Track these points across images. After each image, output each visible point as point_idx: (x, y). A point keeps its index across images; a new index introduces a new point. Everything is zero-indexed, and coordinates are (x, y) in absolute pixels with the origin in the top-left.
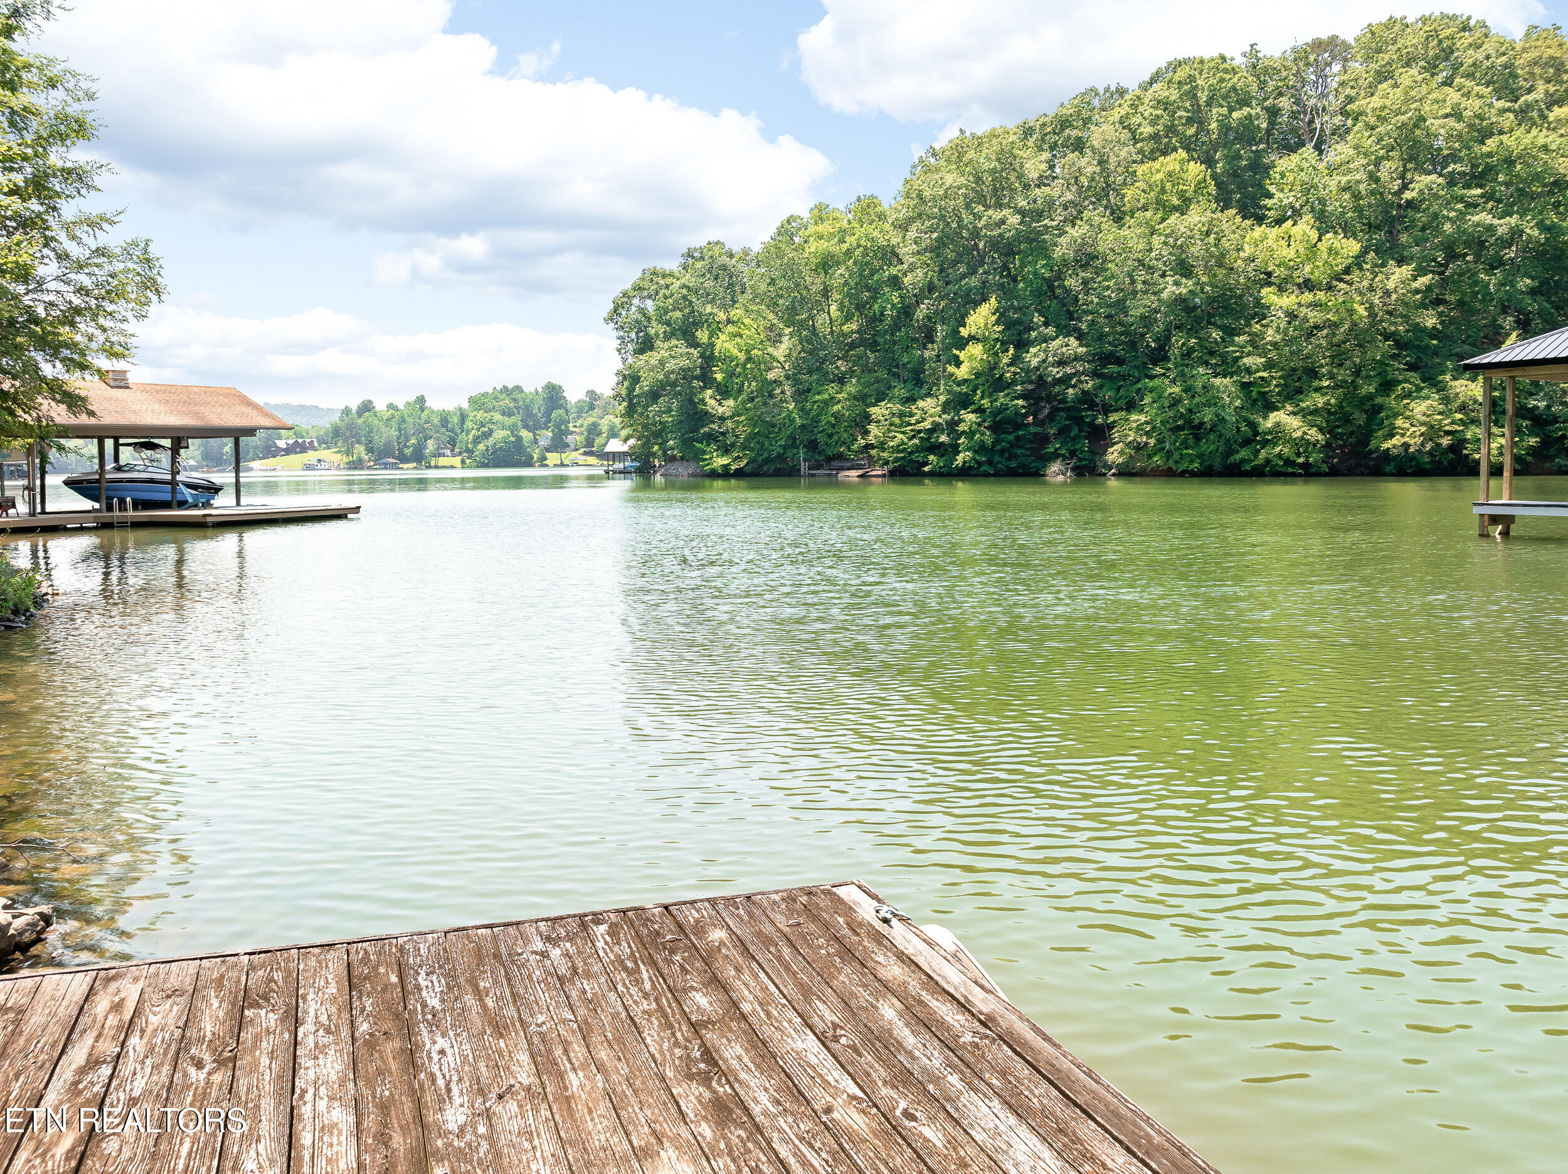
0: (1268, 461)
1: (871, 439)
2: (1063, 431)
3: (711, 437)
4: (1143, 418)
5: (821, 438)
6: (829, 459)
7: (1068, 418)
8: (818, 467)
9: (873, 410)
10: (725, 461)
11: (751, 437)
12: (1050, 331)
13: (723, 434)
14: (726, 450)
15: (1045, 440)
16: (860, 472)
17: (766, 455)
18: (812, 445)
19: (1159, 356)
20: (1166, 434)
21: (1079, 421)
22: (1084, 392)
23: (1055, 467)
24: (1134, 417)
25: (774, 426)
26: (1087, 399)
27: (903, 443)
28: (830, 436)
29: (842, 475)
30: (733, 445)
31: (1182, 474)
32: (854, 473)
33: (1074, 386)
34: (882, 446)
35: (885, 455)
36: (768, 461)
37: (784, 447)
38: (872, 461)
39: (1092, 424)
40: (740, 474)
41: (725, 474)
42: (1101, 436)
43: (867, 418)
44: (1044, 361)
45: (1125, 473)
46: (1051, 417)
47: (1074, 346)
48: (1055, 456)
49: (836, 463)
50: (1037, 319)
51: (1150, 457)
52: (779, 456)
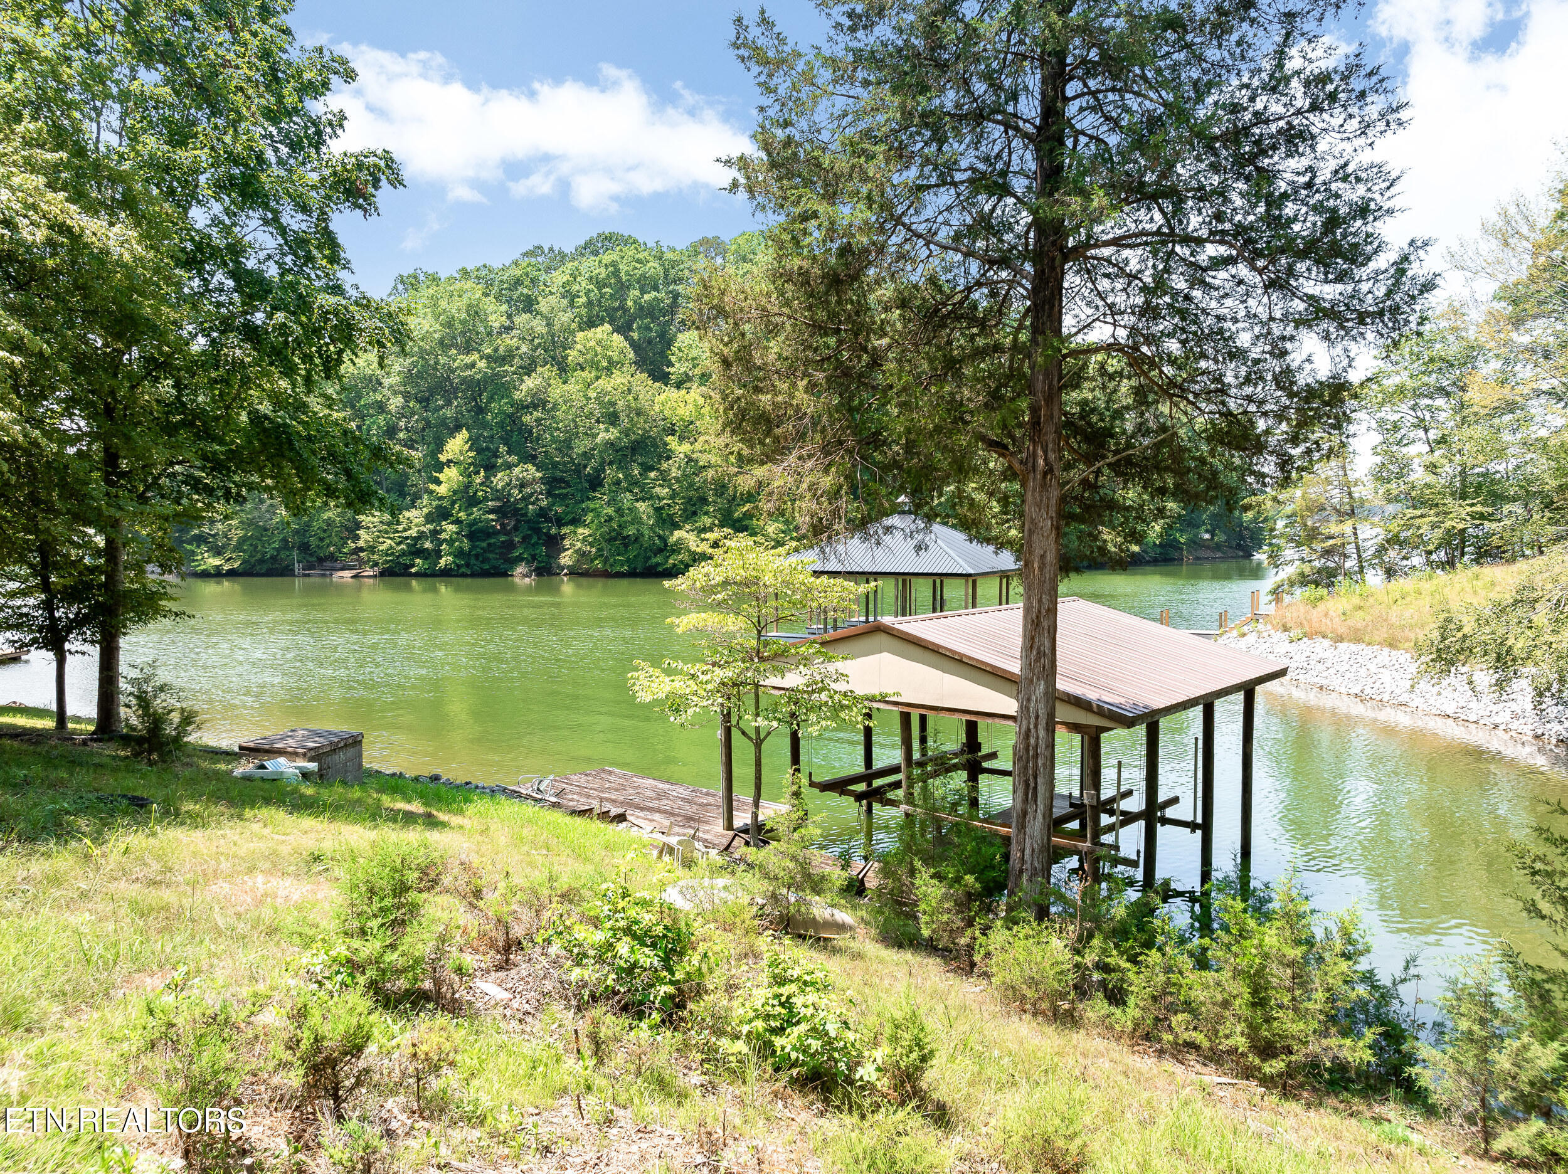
0: (674, 565)
1: (361, 543)
2: (525, 539)
3: (200, 539)
4: (587, 532)
5: (313, 542)
6: (321, 560)
7: (530, 529)
8: (311, 567)
9: (361, 517)
10: (216, 561)
11: (242, 541)
12: (513, 459)
13: (213, 536)
14: (218, 552)
15: (510, 546)
16: (354, 572)
17: (259, 556)
18: (304, 548)
19: (595, 483)
20: (604, 544)
21: (537, 530)
22: (541, 508)
23: (521, 569)
24: (580, 530)
25: (266, 530)
26: (543, 513)
27: (391, 547)
28: (322, 540)
29: (337, 575)
30: (224, 546)
31: (619, 575)
32: (348, 574)
33: (533, 503)
34: (372, 549)
35: (375, 557)
36: (261, 561)
37: (278, 550)
38: (362, 563)
39: (548, 534)
40: (232, 574)
41: (217, 574)
42: (555, 544)
43: (358, 525)
44: (508, 484)
45: (575, 573)
46: (516, 528)
47: (531, 472)
48: (519, 560)
49: (328, 564)
50: (503, 449)
51: (592, 561)
52: (272, 557)
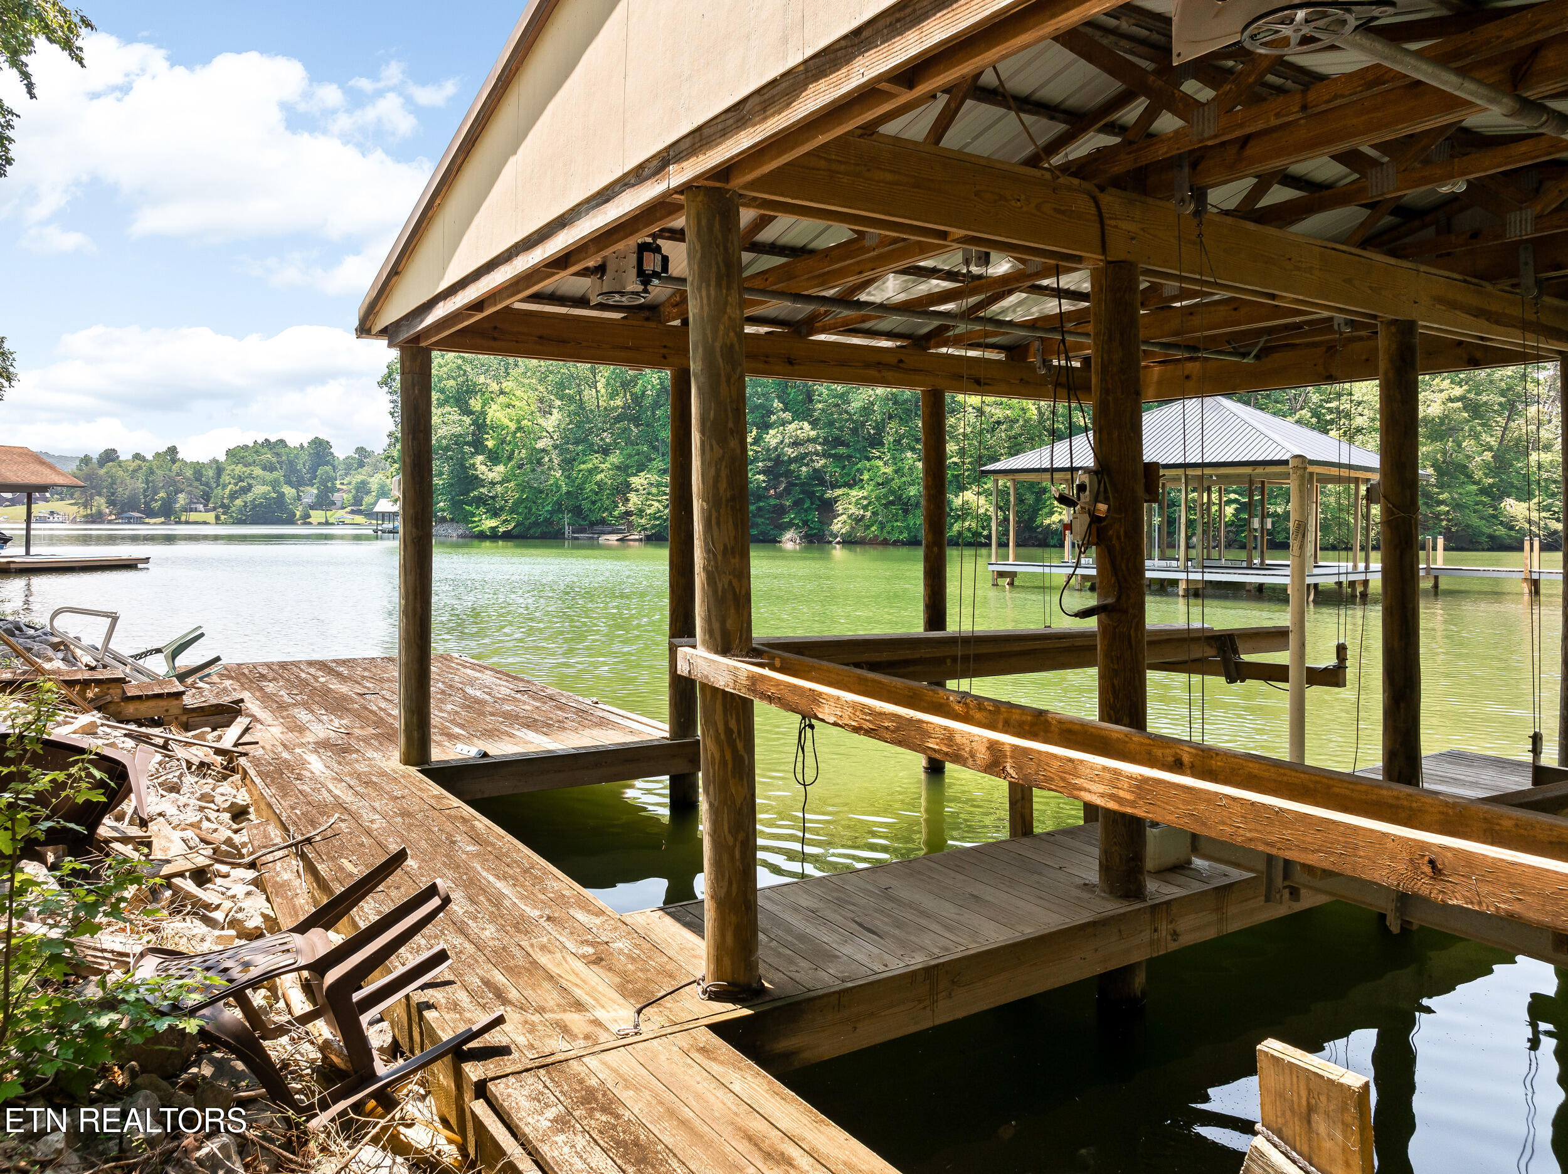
0: (960, 533)
1: (631, 506)
2: (797, 503)
3: (480, 501)
4: (862, 493)
5: (585, 505)
6: (592, 524)
7: (803, 492)
8: (583, 531)
9: (633, 479)
10: (493, 523)
11: (520, 501)
12: (787, 416)
13: (493, 498)
14: (495, 514)
15: (781, 510)
16: (620, 536)
17: (533, 518)
18: (577, 511)
19: (876, 441)
20: (880, 509)
21: (811, 495)
22: (815, 470)
23: (789, 535)
24: (854, 493)
25: (541, 492)
26: (818, 476)
27: (659, 511)
28: (594, 503)
29: (603, 539)
30: (502, 509)
31: (895, 543)
32: (615, 537)
33: (807, 465)
34: (641, 512)
35: (643, 521)
36: (536, 524)
37: (551, 513)
38: (631, 526)
39: (821, 498)
40: (507, 536)
41: (493, 536)
42: (827, 508)
43: (628, 487)
44: (782, 442)
45: (849, 542)
46: (787, 491)
47: (806, 430)
48: (790, 525)
49: (599, 528)
50: (777, 404)
51: (868, 527)
52: (546, 520)
